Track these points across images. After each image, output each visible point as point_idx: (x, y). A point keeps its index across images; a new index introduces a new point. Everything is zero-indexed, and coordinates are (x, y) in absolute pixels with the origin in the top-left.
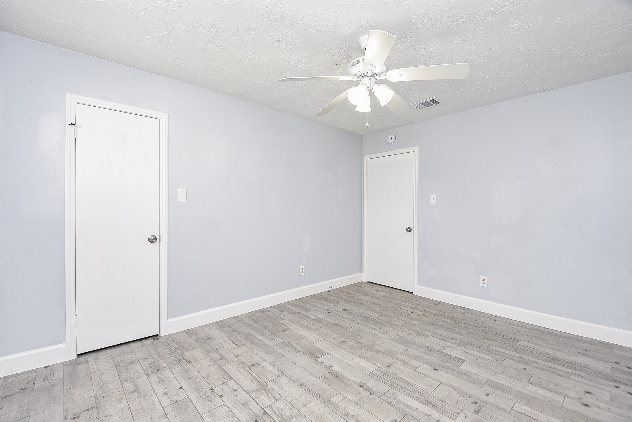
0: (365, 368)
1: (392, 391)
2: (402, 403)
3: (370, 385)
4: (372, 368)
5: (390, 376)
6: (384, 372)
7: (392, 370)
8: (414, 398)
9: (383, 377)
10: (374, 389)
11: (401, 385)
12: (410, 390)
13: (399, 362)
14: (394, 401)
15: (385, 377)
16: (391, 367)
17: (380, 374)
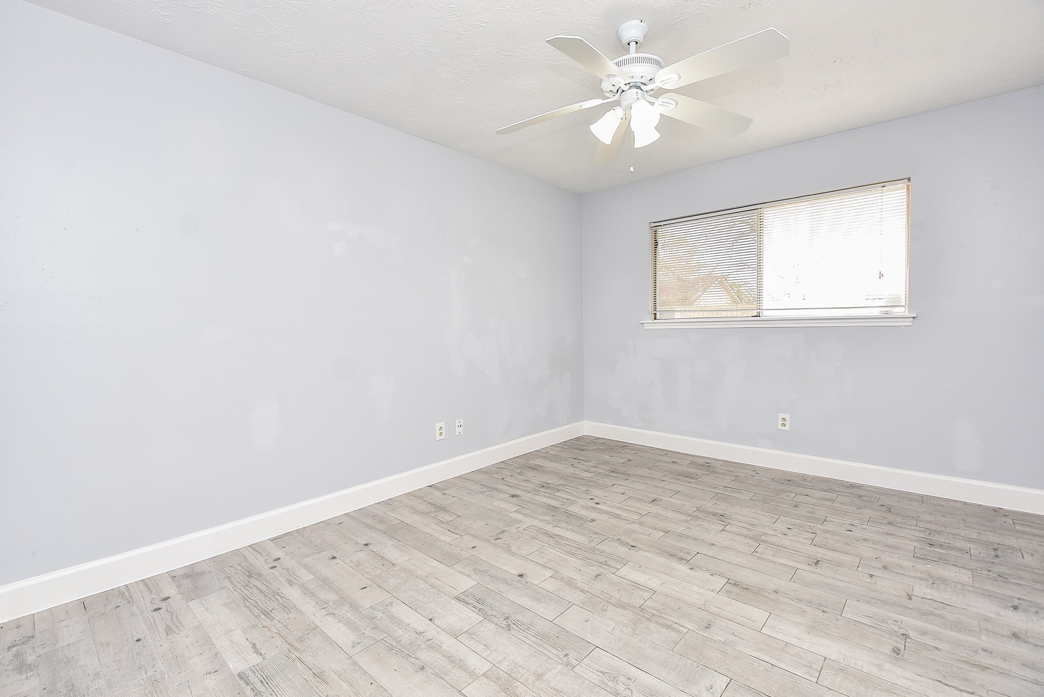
0: (637, 570)
1: (593, 544)
2: (582, 534)
3: (623, 548)
4: (624, 571)
5: (596, 561)
6: (605, 566)
7: (594, 570)
8: (567, 539)
9: (606, 559)
10: (616, 545)
11: (581, 551)
12: (570, 547)
13: (579, 584)
14: (591, 535)
15: (603, 559)
16: (595, 575)
17: (611, 563)
